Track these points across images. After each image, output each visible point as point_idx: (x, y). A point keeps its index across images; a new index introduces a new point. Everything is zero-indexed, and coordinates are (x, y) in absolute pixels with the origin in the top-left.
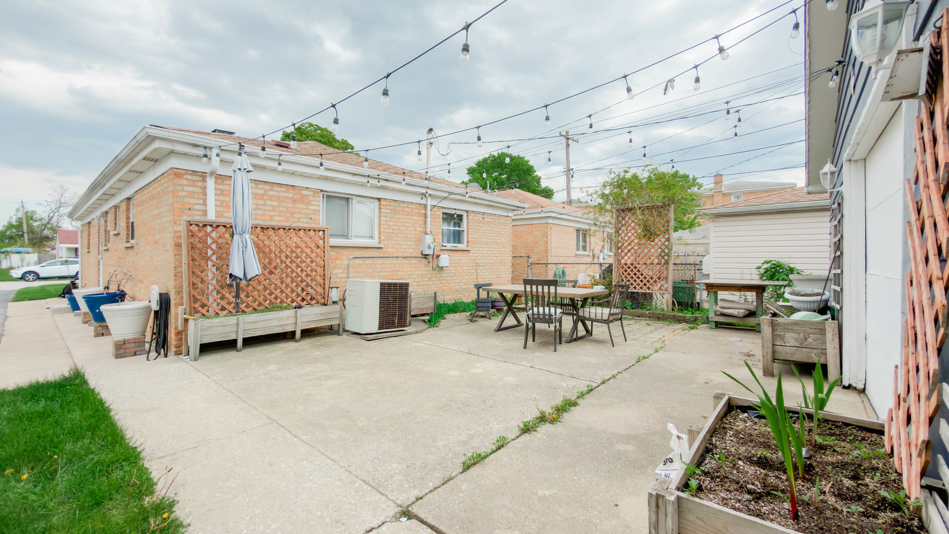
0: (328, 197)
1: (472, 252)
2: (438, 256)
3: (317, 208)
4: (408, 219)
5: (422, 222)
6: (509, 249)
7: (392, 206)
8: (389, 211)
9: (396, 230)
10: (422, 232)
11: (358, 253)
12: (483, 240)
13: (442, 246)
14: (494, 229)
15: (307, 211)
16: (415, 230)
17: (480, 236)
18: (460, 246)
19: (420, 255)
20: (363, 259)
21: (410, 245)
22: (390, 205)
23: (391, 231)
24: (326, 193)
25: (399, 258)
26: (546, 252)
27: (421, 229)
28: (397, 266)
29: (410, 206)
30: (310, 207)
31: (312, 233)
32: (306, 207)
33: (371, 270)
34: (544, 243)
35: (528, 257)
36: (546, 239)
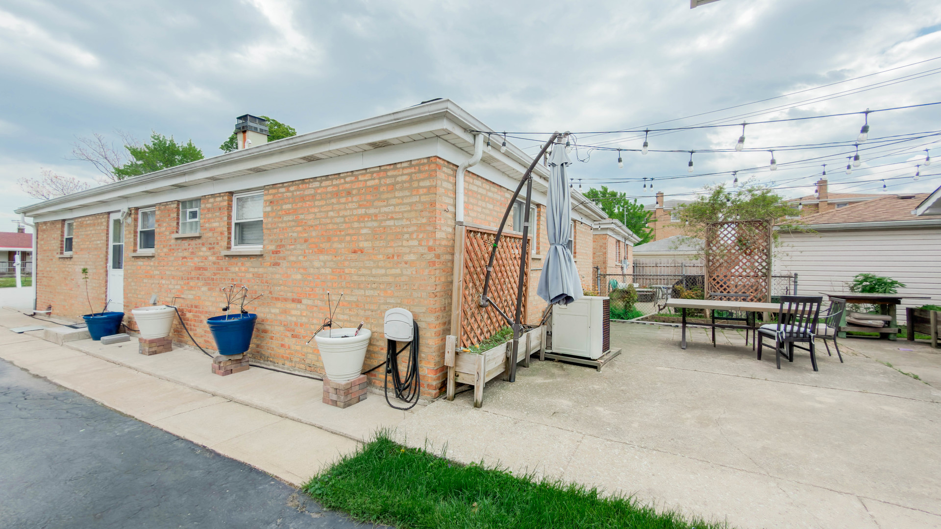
6: (591, 259)
17: (580, 247)
26: (605, 263)
34: (602, 253)
35: (596, 268)
36: (605, 251)
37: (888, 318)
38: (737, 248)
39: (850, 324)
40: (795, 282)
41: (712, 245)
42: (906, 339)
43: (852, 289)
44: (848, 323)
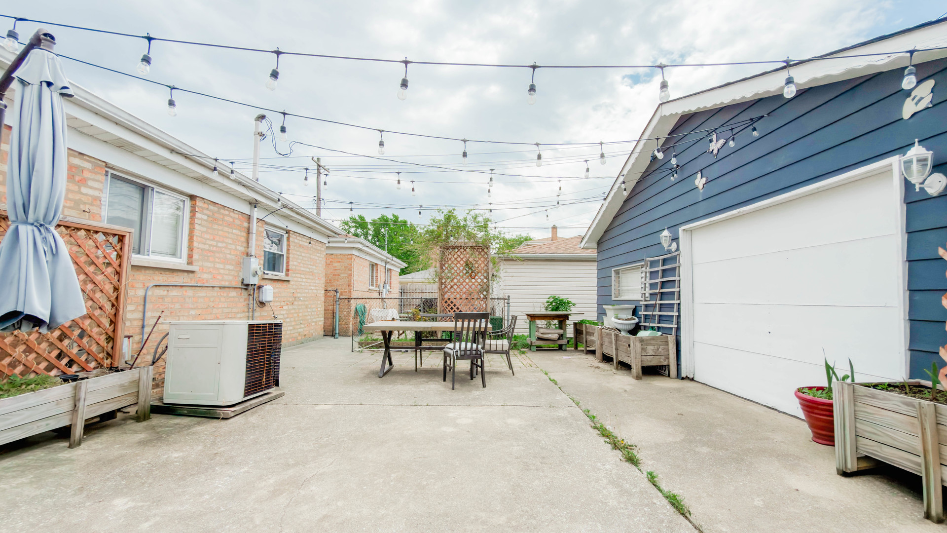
0: (114, 177)
1: (291, 283)
2: (260, 287)
3: (96, 193)
4: (229, 233)
5: (243, 239)
6: (323, 281)
7: (210, 211)
8: (205, 217)
9: (214, 246)
10: (243, 253)
11: (161, 278)
12: (302, 269)
13: (264, 273)
14: (312, 256)
15: (77, 197)
16: (236, 249)
17: (300, 263)
18: (281, 275)
19: (239, 285)
20: (167, 288)
21: (229, 270)
22: (207, 209)
23: (207, 247)
24: (111, 171)
25: (215, 289)
26: (349, 285)
27: (242, 249)
28: (212, 299)
29: (232, 214)
30: (84, 190)
31: (100, 237)
32: (76, 188)
33: (177, 306)
34: (347, 275)
35: (335, 291)
36: (350, 272)
37: (561, 331)
38: (465, 272)
39: (539, 339)
40: (508, 303)
41: (444, 268)
42: (573, 349)
43: (546, 309)
44: (538, 338)
